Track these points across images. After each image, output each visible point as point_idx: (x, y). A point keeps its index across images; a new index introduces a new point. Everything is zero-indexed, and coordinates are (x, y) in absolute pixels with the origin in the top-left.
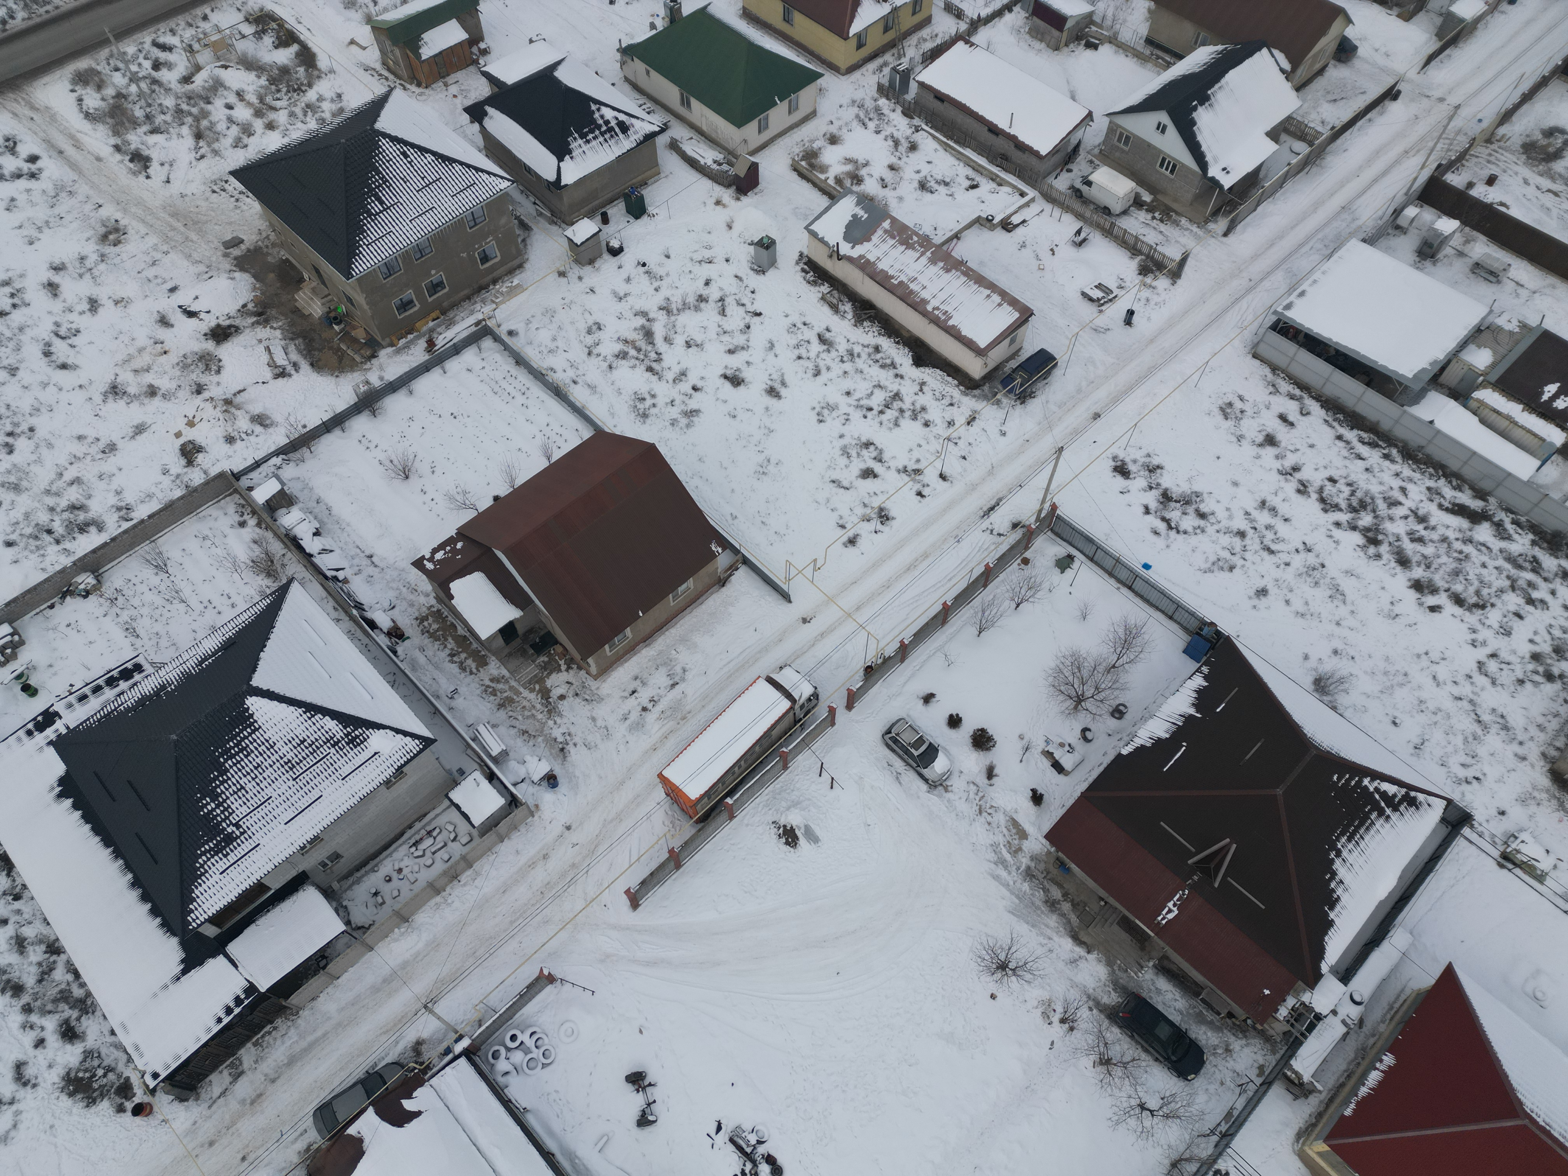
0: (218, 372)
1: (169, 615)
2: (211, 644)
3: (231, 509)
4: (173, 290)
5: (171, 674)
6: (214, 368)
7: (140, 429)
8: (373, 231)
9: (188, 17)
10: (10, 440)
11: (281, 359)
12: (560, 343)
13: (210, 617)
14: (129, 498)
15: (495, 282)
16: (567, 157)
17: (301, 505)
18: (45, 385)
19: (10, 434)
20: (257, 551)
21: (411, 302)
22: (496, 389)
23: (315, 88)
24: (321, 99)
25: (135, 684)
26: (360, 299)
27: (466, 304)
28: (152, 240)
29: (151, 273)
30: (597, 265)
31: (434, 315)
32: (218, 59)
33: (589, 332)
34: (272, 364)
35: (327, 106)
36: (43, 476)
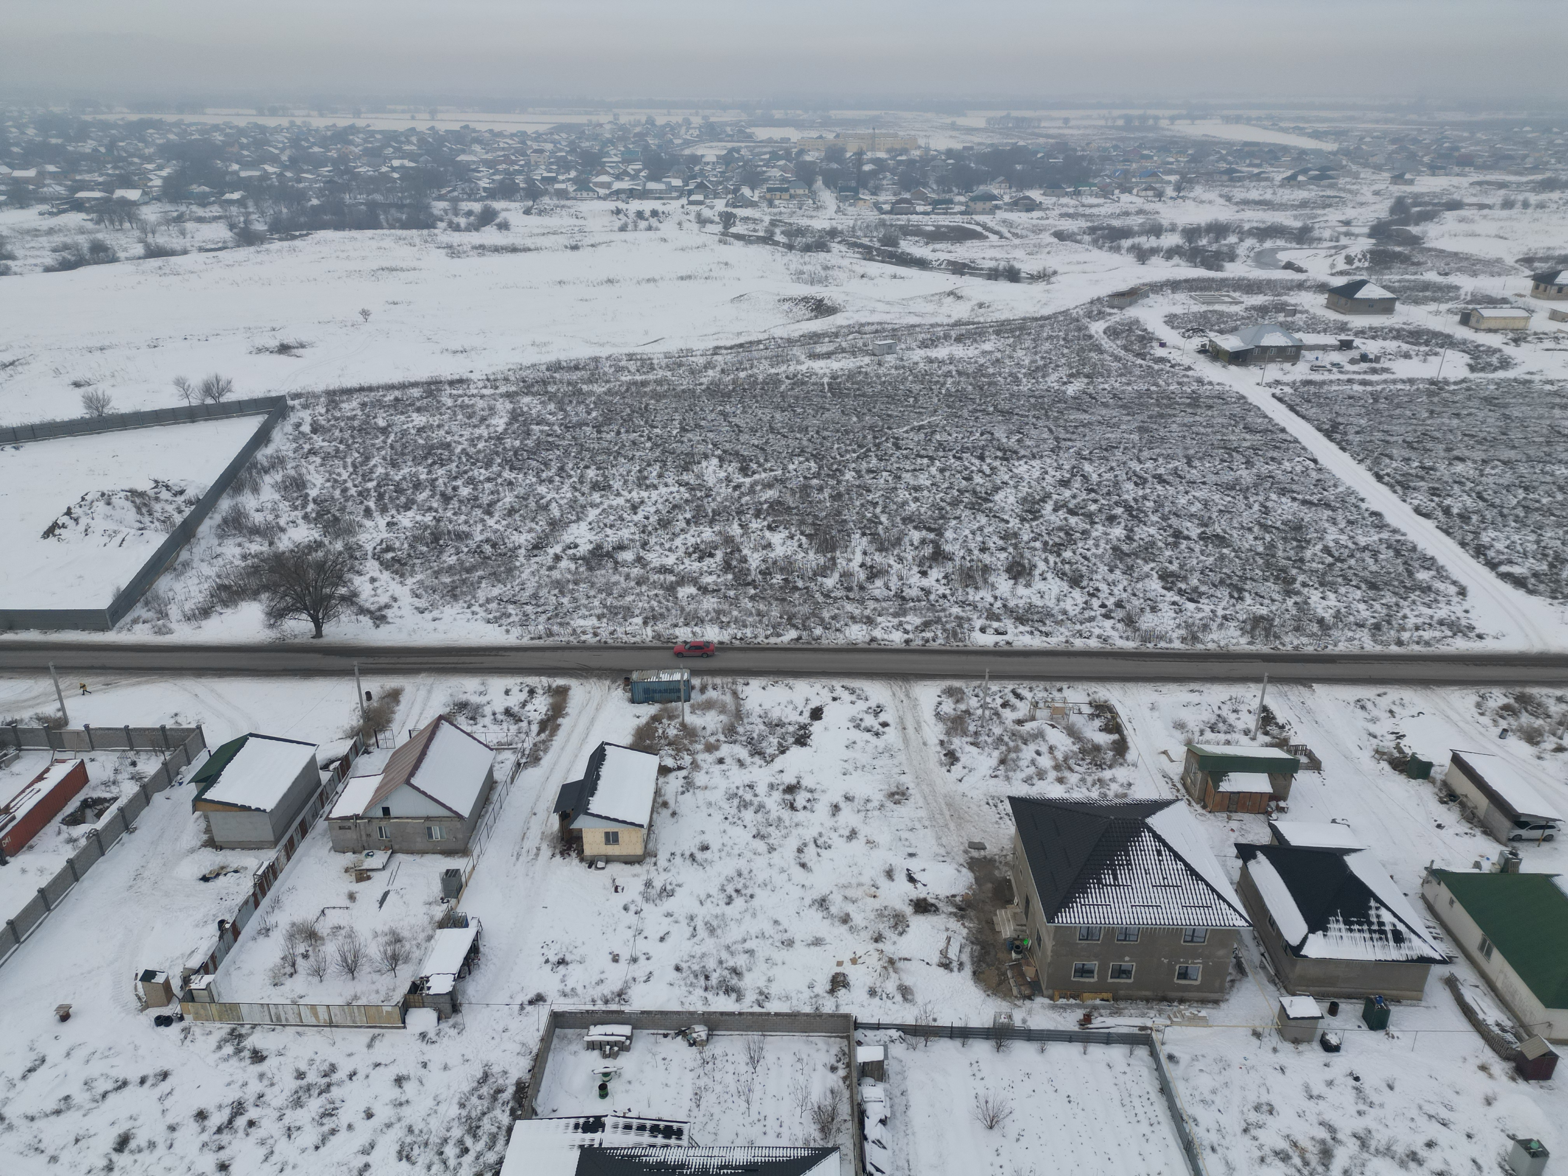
0: (901, 934)
1: (730, 1105)
2: (740, 1157)
3: (835, 1050)
4: (911, 855)
5: (695, 1158)
6: (900, 929)
7: (817, 942)
8: (1094, 896)
9: (1048, 685)
10: (734, 895)
11: (953, 953)
12: (1218, 1099)
13: (754, 1132)
14: (774, 990)
15: (1182, 1001)
16: (1320, 933)
17: (887, 1086)
18: (783, 871)
19: (737, 891)
20: (828, 1102)
21: (1092, 972)
22: (1126, 1101)
23: (1114, 770)
24: (1113, 780)
25: (667, 1146)
26: (1049, 943)
27: (1141, 1004)
28: (922, 813)
29: (905, 835)
30: (1301, 1047)
31: (1105, 995)
32: (1052, 719)
33: (1257, 1108)
34: (944, 953)
35: (1114, 788)
36: (733, 934)
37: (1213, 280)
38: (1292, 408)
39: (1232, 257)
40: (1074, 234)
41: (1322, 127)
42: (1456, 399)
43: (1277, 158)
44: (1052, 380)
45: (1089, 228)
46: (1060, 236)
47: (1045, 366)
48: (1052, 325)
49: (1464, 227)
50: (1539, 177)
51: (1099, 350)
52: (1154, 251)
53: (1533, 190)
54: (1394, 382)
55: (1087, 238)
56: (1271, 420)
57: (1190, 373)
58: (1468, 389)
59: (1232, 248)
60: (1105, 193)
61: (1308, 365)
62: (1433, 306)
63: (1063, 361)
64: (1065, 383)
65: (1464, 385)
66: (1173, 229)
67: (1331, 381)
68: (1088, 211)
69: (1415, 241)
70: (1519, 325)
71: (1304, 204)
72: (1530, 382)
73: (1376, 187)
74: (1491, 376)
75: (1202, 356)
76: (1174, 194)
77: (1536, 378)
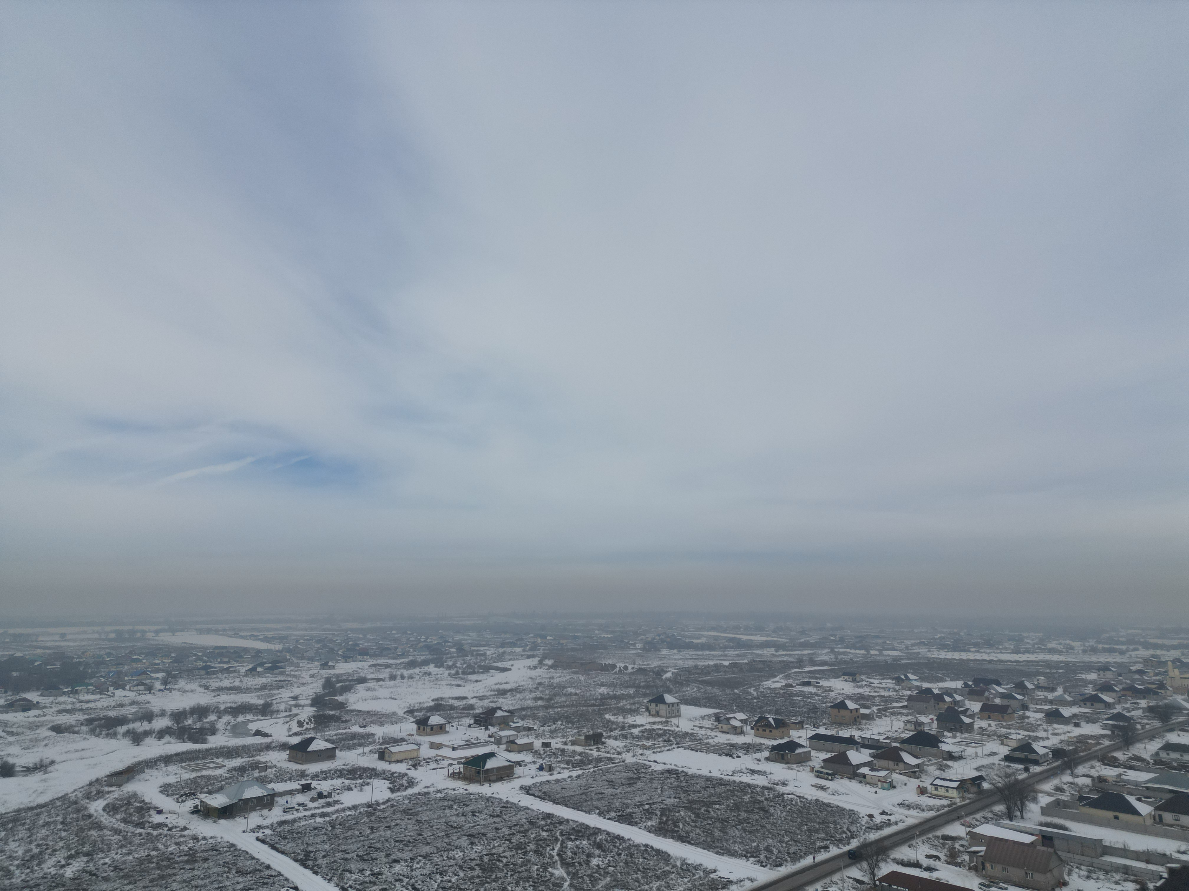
37: (199, 751)
38: (273, 847)
39: (213, 731)
40: (71, 726)
41: (270, 634)
42: (386, 815)
43: (240, 657)
44: (49, 867)
45: (86, 720)
46: (58, 729)
47: (41, 853)
48: (49, 812)
49: (370, 694)
50: (406, 660)
51: (99, 827)
52: (147, 734)
53: (405, 668)
54: (344, 810)
55: (84, 728)
56: (258, 860)
57: (186, 833)
58: (392, 806)
59: (213, 724)
60: (101, 690)
61: (281, 809)
62: (360, 750)
63: (61, 844)
64: (63, 866)
65: (389, 804)
66: (163, 714)
67: (300, 818)
68: (85, 706)
69: (342, 706)
70: (415, 755)
71: (263, 687)
72: (428, 793)
73: (311, 672)
74: (404, 793)
75: (195, 816)
76: (162, 687)
77: (431, 790)
